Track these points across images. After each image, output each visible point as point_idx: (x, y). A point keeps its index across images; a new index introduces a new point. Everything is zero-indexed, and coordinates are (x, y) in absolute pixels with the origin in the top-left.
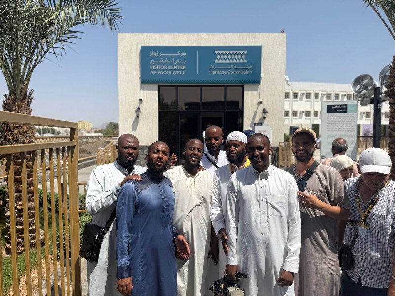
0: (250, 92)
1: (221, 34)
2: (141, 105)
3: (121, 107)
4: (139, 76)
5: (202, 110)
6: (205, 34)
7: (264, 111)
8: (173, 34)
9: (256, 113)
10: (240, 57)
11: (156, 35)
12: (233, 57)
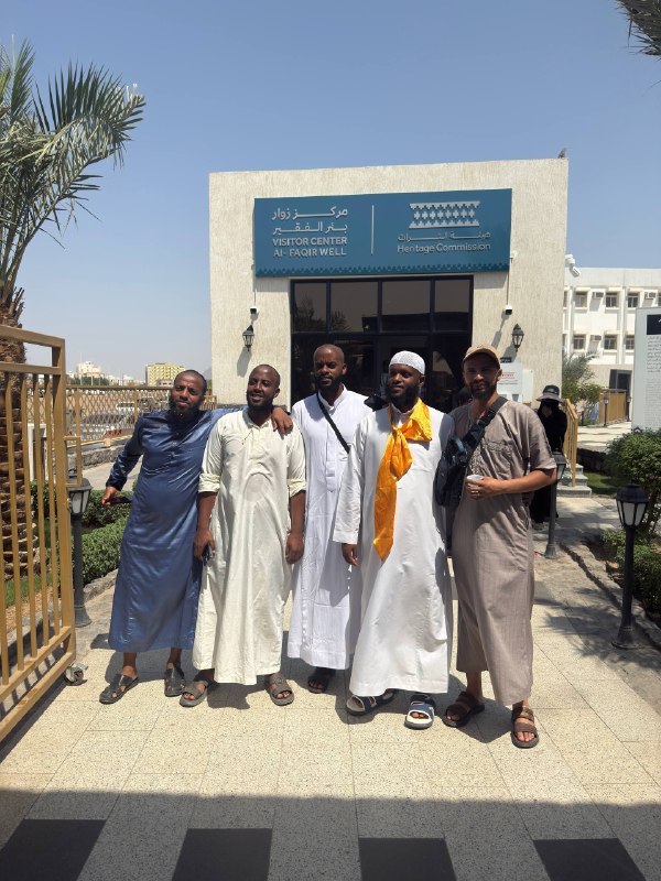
0: (485, 290)
1: (424, 166)
2: (255, 322)
3: (215, 327)
4: (252, 262)
5: (381, 331)
6: (389, 168)
7: (517, 332)
8: (320, 170)
9: (498, 335)
10: (464, 214)
11: (287, 175)
12: (448, 214)
